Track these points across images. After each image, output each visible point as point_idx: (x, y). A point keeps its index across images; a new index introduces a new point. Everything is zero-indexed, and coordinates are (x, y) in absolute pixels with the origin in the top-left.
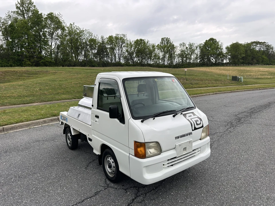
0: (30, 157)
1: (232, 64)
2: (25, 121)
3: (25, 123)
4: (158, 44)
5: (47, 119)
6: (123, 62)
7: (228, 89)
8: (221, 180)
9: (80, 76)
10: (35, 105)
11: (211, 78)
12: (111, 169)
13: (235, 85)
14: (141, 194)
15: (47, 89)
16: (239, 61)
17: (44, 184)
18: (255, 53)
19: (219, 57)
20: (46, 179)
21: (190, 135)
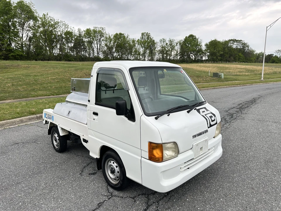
0: (10, 163)
1: (211, 61)
4: (139, 39)
5: (24, 118)
6: (102, 57)
7: (210, 86)
8: (236, 181)
9: (56, 70)
10: (8, 103)
11: (193, 75)
12: (115, 175)
13: (216, 81)
14: (153, 203)
15: (20, 84)
17: (33, 196)
18: (233, 51)
19: (199, 54)
20: (34, 190)
21: (206, 133)
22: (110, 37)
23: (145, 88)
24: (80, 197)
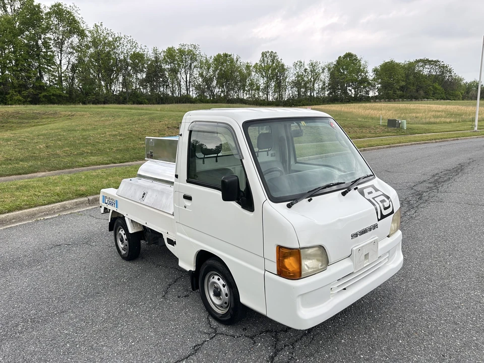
0: (48, 277)
1: (383, 98)
2: (26, 207)
3: (25, 211)
4: (257, 64)
5: (67, 202)
6: (194, 96)
7: (384, 142)
8: (426, 311)
9: (119, 121)
10: (41, 177)
11: (353, 123)
12: (220, 299)
13: (394, 134)
14: (285, 346)
15: (59, 145)
16: (395, 92)
17: (88, 334)
18: (423, 80)
19: (362, 87)
20: (89, 323)
21: (375, 229)
22: (207, 61)
23: (269, 152)
24: (165, 334)
